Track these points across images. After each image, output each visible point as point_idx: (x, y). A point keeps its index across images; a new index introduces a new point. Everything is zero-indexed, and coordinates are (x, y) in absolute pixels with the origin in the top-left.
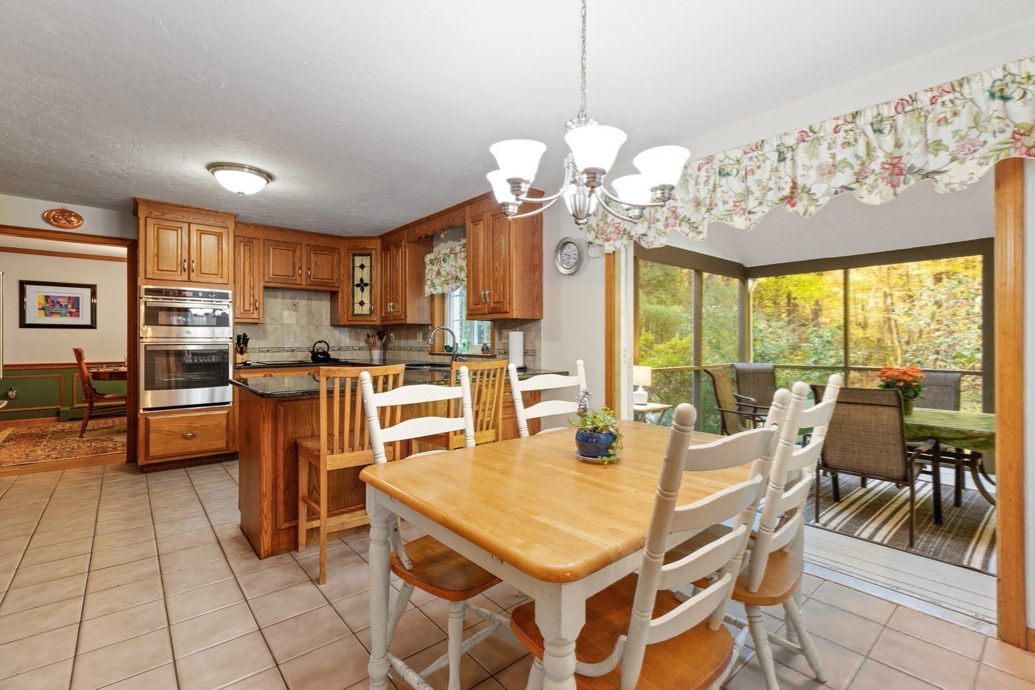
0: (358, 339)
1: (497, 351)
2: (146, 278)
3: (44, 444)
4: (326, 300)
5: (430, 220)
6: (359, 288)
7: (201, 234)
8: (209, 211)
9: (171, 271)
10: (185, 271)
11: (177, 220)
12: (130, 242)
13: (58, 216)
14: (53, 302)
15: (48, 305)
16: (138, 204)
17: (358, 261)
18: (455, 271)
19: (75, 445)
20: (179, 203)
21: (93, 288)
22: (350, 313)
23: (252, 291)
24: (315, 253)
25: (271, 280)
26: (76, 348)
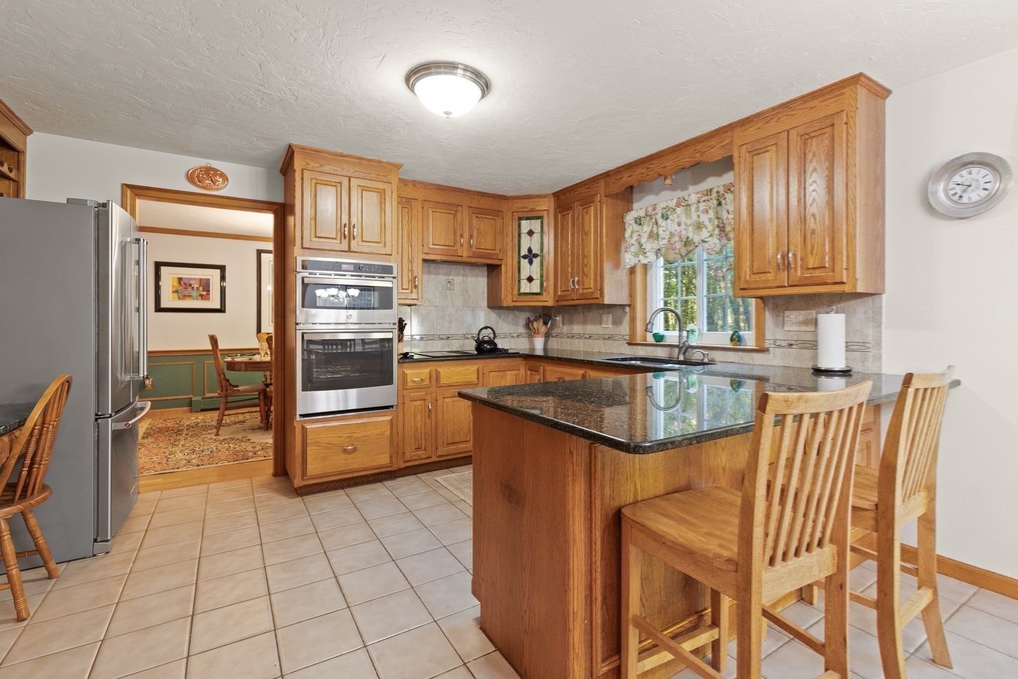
0: (516, 324)
1: (772, 342)
2: (303, 248)
3: (182, 443)
4: (483, 276)
5: (651, 160)
6: (527, 260)
7: (362, 190)
8: (371, 160)
9: (329, 238)
10: (345, 237)
11: (336, 173)
12: (277, 207)
13: (203, 174)
14: (185, 284)
15: (181, 288)
16: (293, 152)
17: (526, 225)
18: (686, 229)
19: (213, 446)
20: (340, 150)
21: (222, 268)
22: (516, 292)
23: (410, 264)
24: (477, 217)
25: (430, 251)
26: (211, 334)
